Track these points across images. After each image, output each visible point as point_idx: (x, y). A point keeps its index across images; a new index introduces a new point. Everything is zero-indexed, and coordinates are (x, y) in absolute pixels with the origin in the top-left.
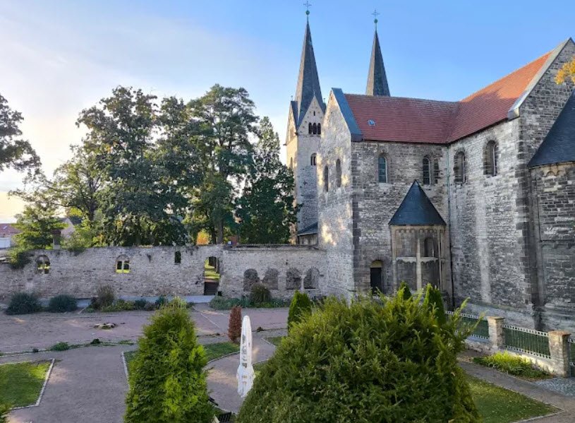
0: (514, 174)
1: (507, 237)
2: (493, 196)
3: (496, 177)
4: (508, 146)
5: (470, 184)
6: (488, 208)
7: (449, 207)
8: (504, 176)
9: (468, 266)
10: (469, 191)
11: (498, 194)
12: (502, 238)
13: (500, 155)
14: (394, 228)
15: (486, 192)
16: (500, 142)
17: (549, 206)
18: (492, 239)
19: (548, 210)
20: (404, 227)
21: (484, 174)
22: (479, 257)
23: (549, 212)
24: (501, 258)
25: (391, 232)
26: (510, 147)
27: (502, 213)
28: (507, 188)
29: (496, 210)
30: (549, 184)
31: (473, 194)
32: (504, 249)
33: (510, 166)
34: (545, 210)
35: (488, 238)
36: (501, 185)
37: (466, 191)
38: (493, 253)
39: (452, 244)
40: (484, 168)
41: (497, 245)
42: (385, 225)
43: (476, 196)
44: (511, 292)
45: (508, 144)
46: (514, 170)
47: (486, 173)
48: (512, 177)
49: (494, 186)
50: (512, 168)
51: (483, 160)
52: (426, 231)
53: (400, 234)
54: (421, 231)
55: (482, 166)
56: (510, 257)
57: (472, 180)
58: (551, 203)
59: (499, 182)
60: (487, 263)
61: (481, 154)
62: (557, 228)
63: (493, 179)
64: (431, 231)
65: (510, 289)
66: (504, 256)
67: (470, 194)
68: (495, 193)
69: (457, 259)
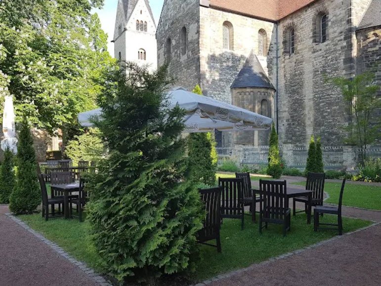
0: (342, 37)
1: (333, 93)
2: (320, 60)
3: (325, 43)
4: (339, 13)
5: (298, 53)
6: (315, 72)
7: (277, 77)
8: (333, 41)
9: (294, 124)
10: (297, 60)
11: (326, 57)
12: (328, 95)
13: (330, 24)
14: (235, 91)
15: (314, 58)
16: (330, 12)
17: (371, 64)
18: (317, 98)
19: (370, 67)
20: (244, 90)
21: (313, 42)
22: (305, 115)
23: (371, 68)
24: (326, 112)
25: (232, 95)
26: (340, 14)
27: (329, 73)
28: (335, 50)
29: (324, 72)
30: (372, 44)
31: (302, 62)
32: (330, 104)
33: (339, 31)
34: (368, 67)
35: (315, 97)
36: (330, 49)
37: (295, 60)
38: (319, 109)
39: (279, 108)
40: (313, 37)
41: (323, 102)
42: (228, 89)
43: (304, 63)
44: (334, 139)
45: (338, 12)
46: (343, 34)
47: (315, 41)
48: (341, 40)
49: (323, 51)
50: (341, 33)
51: (312, 30)
52: (263, 94)
53: (240, 96)
54: (259, 93)
55: (311, 35)
56: (335, 110)
57: (301, 50)
58: (373, 60)
59: (327, 47)
60: (312, 119)
61: (311, 26)
62: (377, 82)
63: (322, 46)
64: (266, 94)
65: (334, 137)
66: (329, 110)
67: (299, 62)
68: (323, 57)
69: (282, 121)
